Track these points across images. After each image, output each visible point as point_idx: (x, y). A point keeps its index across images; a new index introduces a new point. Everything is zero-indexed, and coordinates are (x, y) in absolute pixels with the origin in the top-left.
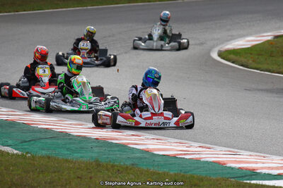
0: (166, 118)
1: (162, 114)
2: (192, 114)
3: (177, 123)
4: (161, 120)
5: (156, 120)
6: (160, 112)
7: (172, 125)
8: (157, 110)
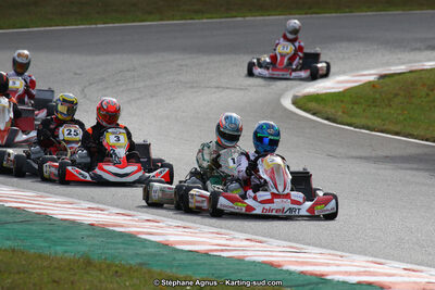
0: (294, 202)
1: (287, 196)
2: (335, 197)
3: (311, 209)
4: (287, 204)
5: (278, 204)
6: (286, 192)
7: (303, 212)
8: (281, 189)
